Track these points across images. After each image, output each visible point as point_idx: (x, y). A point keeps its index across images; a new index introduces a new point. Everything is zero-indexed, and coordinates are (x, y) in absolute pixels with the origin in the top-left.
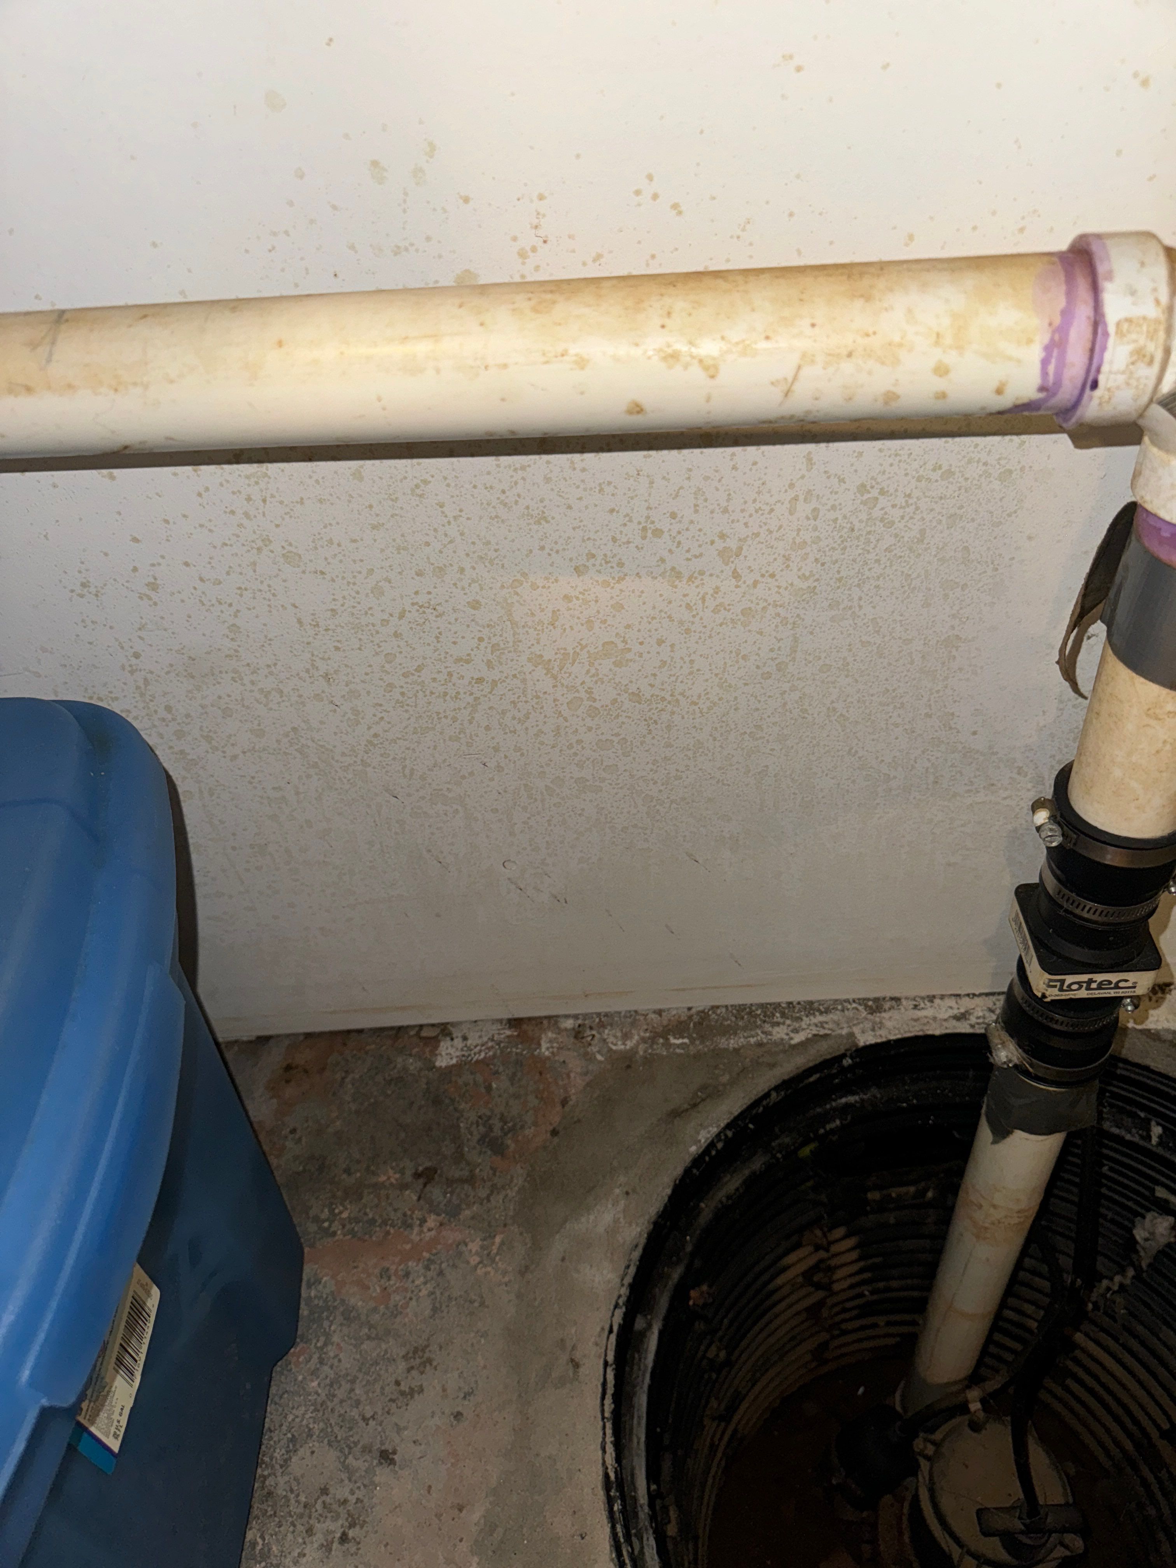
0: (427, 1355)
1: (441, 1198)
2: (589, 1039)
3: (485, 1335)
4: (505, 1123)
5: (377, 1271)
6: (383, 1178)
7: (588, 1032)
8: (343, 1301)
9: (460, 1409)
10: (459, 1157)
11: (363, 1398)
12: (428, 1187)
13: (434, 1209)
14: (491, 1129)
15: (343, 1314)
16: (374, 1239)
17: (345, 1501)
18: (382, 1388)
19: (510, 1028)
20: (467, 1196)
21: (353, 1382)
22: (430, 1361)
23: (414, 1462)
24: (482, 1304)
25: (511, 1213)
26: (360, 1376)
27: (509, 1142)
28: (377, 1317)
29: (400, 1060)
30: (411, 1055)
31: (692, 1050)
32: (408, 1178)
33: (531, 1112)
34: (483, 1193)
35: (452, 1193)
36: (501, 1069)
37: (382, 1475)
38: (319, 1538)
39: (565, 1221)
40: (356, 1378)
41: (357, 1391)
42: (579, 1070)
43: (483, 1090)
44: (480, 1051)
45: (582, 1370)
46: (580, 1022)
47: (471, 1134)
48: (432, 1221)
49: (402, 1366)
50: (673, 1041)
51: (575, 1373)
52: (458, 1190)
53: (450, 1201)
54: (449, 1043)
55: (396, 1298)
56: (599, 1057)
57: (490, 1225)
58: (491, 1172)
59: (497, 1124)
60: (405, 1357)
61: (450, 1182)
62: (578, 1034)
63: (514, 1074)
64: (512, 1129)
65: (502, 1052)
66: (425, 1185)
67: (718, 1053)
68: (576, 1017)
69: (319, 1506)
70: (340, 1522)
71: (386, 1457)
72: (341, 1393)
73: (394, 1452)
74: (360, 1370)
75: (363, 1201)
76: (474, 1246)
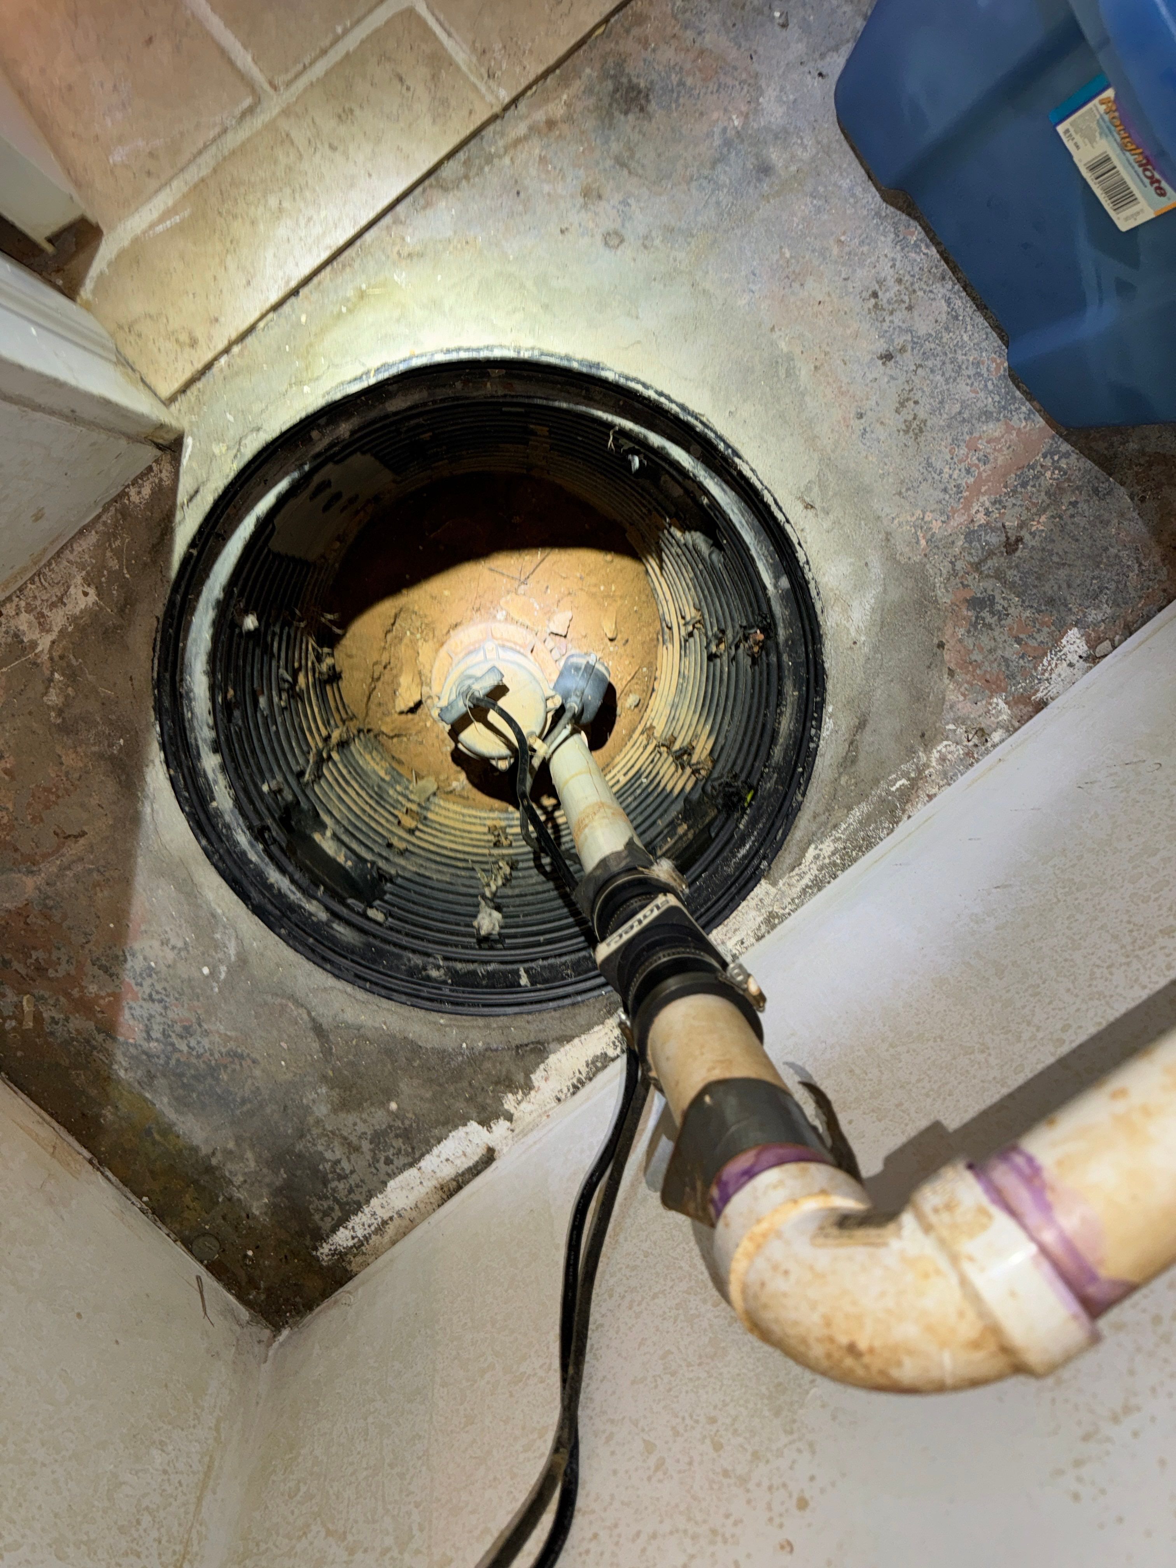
0: (911, 434)
1: (988, 538)
2: (970, 736)
3: (882, 476)
4: (984, 625)
5: (991, 457)
6: (1043, 519)
7: (975, 740)
8: (998, 420)
9: (863, 421)
10: (999, 575)
11: (931, 377)
12: (1004, 539)
13: (986, 527)
14: (993, 613)
15: (991, 413)
16: (1013, 476)
17: (891, 313)
18: (923, 392)
19: (1042, 699)
20: (970, 554)
21: (947, 381)
22: (906, 432)
23: (866, 369)
24: (900, 493)
25: (928, 566)
26: (945, 387)
27: (970, 613)
28: (966, 430)
29: (1109, 611)
30: (1103, 621)
31: (883, 784)
32: (1024, 533)
33: (971, 647)
34: (959, 565)
35: (983, 548)
36: (1021, 661)
37: (881, 346)
38: (891, 282)
39: (885, 591)
40: (947, 383)
41: (939, 377)
42: (960, 706)
43: (1021, 636)
44: (1050, 664)
45: (801, 507)
46: (989, 744)
47: (1004, 598)
48: (981, 518)
49: (922, 415)
50: (904, 781)
51: (804, 501)
52: (980, 552)
53: (979, 541)
54: (1080, 653)
55: (963, 451)
56: (951, 727)
57: (937, 547)
58: (966, 583)
59: (989, 619)
60: (925, 422)
61: (991, 554)
62: (983, 733)
63: (1008, 666)
64: (975, 625)
65: (1032, 676)
66: (1008, 538)
67: (863, 796)
68: (994, 746)
69: (906, 298)
70: (885, 300)
71: (887, 357)
72: (949, 367)
73: (884, 364)
74: (948, 390)
75: (1043, 494)
76: (936, 526)
